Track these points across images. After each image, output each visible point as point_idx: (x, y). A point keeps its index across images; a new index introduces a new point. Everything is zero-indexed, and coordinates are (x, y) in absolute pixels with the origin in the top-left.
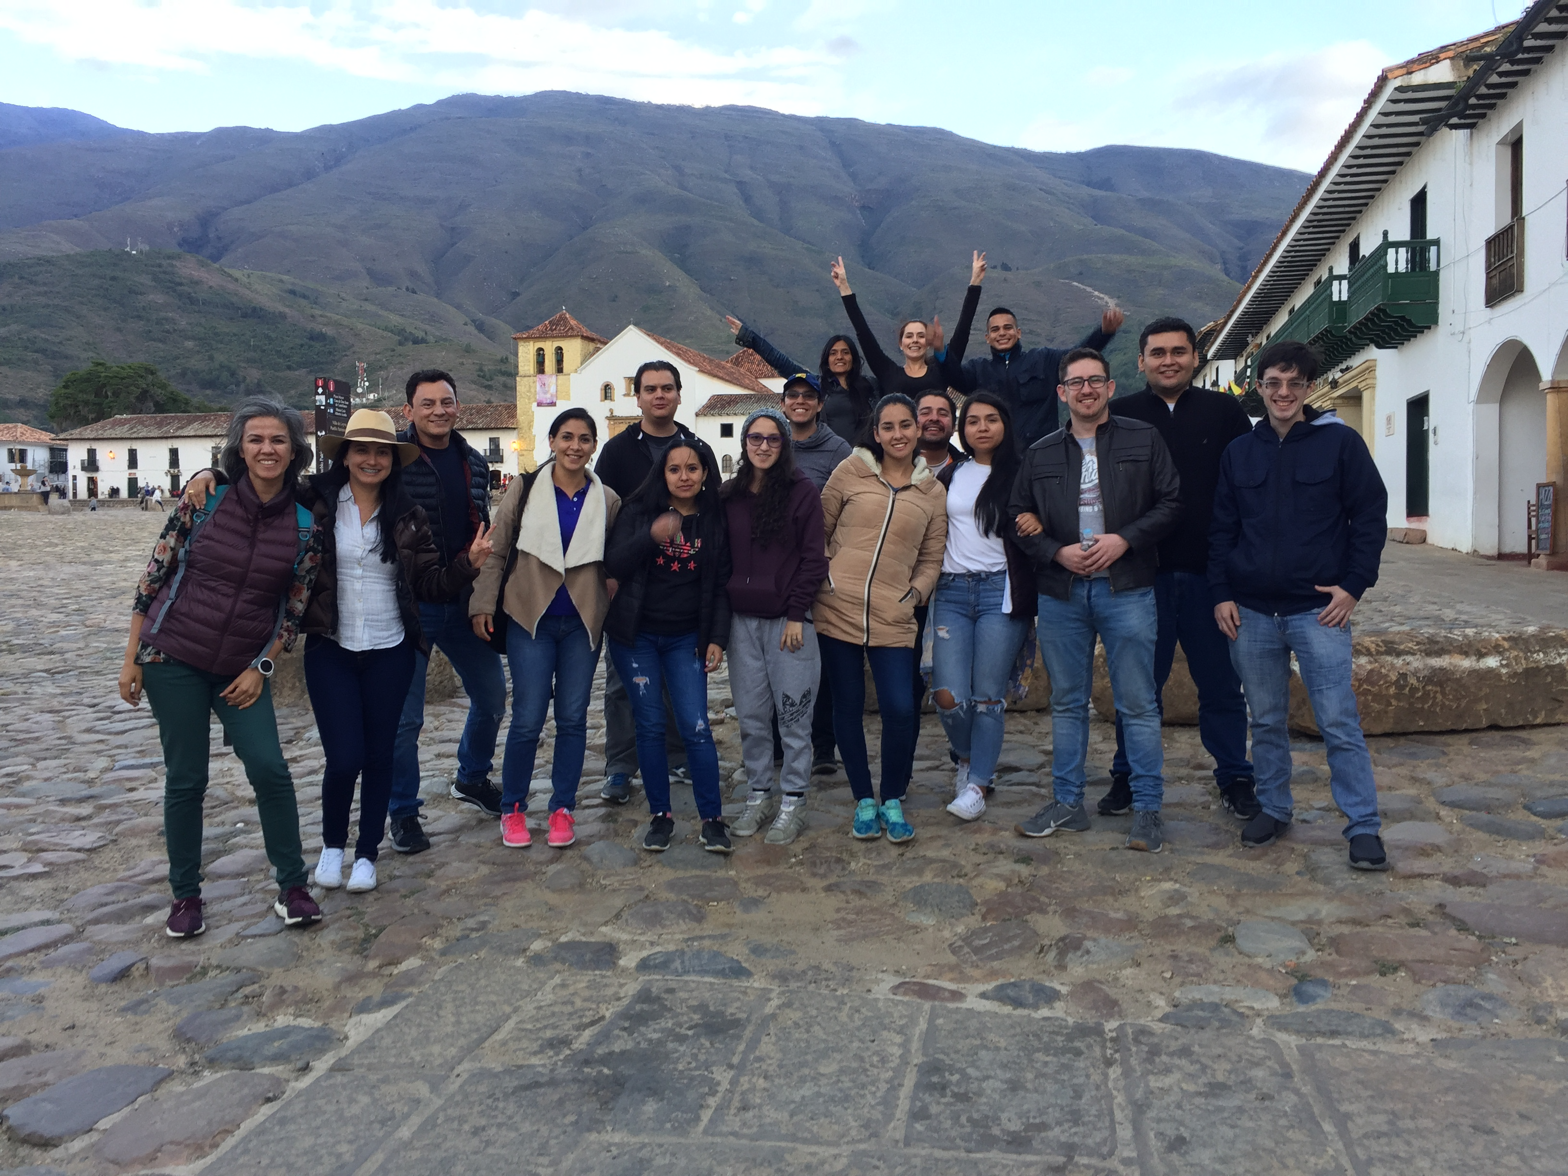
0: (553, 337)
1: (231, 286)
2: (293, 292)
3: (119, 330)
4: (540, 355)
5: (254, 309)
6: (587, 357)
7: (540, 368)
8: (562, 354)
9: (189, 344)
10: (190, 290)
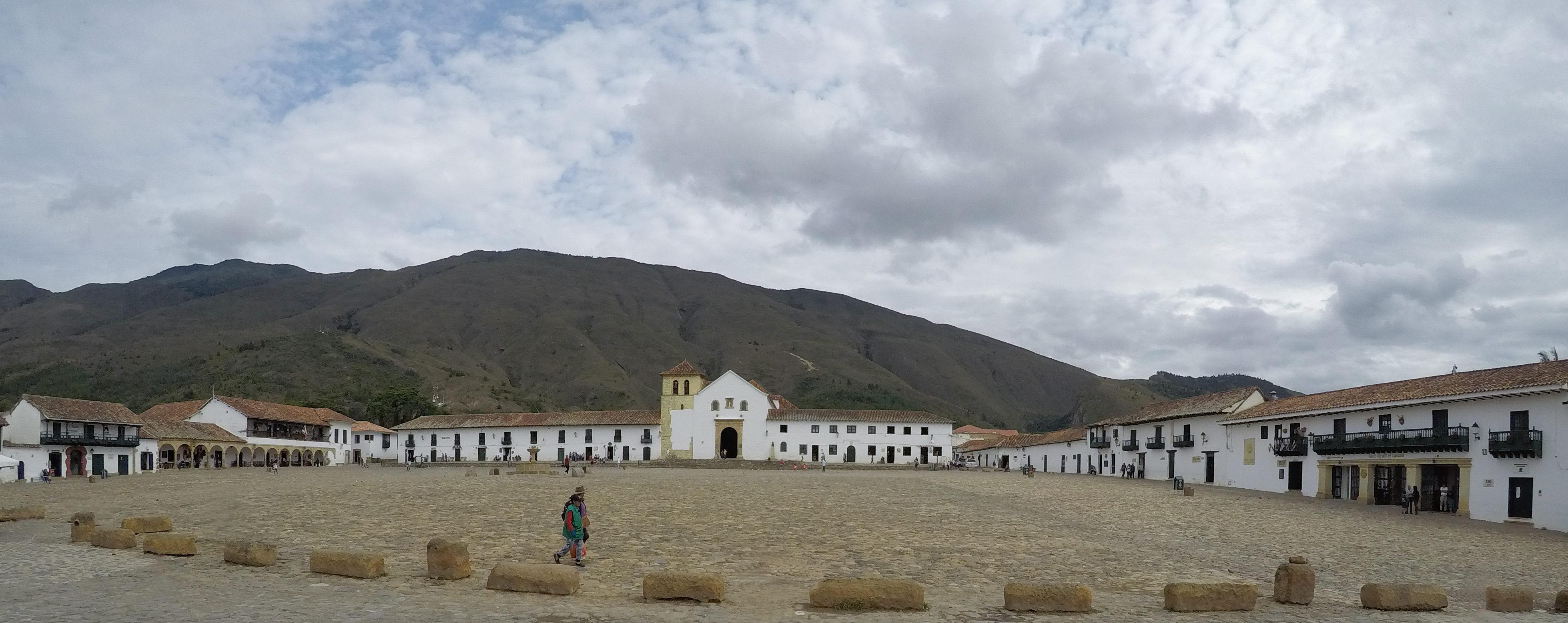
0: (684, 375)
1: (367, 348)
2: (393, 350)
3: (317, 372)
4: (676, 384)
5: (379, 360)
6: (705, 385)
7: (675, 391)
8: (688, 384)
9: (349, 378)
10: (349, 351)
